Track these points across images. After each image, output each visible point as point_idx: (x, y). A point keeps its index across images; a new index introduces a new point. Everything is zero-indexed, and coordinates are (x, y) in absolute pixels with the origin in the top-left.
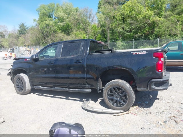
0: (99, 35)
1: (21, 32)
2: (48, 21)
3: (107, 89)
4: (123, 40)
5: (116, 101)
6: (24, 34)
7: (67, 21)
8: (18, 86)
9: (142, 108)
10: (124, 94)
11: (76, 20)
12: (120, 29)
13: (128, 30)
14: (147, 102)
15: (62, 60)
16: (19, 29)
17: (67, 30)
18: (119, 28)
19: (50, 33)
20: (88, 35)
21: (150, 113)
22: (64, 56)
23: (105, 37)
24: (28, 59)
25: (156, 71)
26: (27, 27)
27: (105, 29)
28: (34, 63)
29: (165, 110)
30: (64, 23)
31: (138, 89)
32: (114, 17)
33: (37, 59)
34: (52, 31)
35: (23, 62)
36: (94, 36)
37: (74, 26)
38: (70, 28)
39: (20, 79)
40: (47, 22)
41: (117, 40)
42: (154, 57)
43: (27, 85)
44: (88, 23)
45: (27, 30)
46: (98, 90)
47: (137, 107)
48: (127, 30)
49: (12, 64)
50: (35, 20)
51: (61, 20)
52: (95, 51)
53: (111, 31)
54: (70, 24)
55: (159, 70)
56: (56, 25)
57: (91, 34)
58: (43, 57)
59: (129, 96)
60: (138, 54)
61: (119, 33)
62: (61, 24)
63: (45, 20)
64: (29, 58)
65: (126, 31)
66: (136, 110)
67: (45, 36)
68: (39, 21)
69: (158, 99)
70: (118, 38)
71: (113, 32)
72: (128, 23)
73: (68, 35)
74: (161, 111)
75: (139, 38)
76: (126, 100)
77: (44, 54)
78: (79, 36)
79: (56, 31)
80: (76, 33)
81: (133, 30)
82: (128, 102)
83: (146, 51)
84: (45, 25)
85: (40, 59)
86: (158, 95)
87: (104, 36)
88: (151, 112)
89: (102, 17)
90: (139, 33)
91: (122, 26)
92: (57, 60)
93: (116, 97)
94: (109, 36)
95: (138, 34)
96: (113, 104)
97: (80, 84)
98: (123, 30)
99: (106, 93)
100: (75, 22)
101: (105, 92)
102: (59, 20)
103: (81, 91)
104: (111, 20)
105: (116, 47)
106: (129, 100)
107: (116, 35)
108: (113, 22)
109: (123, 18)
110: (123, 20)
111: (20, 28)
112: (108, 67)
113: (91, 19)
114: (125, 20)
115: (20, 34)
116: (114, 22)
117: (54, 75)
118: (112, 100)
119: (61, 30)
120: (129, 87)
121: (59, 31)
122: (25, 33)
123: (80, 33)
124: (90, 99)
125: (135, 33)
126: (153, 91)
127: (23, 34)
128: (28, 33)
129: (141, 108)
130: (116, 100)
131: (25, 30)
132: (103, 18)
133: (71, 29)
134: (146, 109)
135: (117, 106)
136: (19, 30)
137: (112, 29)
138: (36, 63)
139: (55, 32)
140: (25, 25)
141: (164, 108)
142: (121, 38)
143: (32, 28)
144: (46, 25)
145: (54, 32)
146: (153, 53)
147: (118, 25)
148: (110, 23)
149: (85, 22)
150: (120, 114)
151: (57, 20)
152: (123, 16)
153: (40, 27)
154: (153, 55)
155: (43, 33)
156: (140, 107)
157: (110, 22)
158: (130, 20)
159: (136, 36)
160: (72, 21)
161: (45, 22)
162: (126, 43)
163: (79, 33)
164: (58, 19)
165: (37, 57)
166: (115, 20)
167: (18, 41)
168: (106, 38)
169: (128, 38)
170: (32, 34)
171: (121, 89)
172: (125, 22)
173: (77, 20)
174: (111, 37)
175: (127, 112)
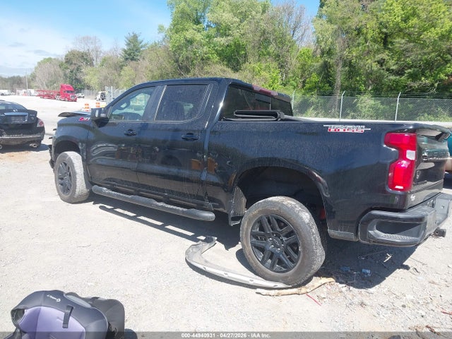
0: (314, 75)
1: (129, 55)
2: (191, 31)
3: (250, 220)
4: (377, 93)
5: (272, 256)
6: (135, 60)
7: (237, 34)
8: (62, 181)
9: (344, 285)
10: (291, 239)
11: (259, 34)
12: (371, 64)
13: (394, 68)
14: (368, 271)
15: (156, 128)
16: (126, 48)
17: (233, 57)
18: (369, 61)
19: (195, 62)
20: (287, 73)
21: (362, 304)
22: (163, 118)
23: (329, 82)
24: (85, 119)
25: (387, 186)
26: (143, 43)
27: (331, 61)
28: (97, 127)
29: (411, 305)
30: (229, 38)
31: (331, 232)
32: (359, 31)
33: (103, 119)
34: (199, 59)
35: (76, 125)
36: (302, 76)
37: (254, 47)
38: (243, 52)
39: (66, 164)
40: (189, 35)
41: (360, 93)
42: (385, 146)
43: (78, 180)
44: (290, 42)
45: (143, 51)
46: (230, 219)
47: (331, 279)
48: (391, 68)
49: (56, 127)
50: (161, 29)
51: (223, 30)
52: (236, 113)
53: (347, 68)
54: (243, 41)
55: (397, 187)
56: (209, 43)
57: (294, 72)
58: (120, 116)
59: (304, 248)
60: (341, 130)
61: (369, 74)
62: (222, 40)
63: (183, 29)
64: (88, 116)
65: (388, 70)
66: (325, 290)
67: (181, 68)
68: (171, 30)
69: (407, 268)
70: (363, 88)
71: (352, 72)
72: (397, 49)
73: (236, 70)
74: (398, 304)
75: (423, 91)
76: (296, 257)
77: (123, 109)
78: (263, 73)
79: (208, 59)
80: (256, 66)
81: (409, 70)
82: (299, 262)
83: (367, 125)
84: (183, 41)
85: (112, 120)
86: (411, 256)
87: (326, 78)
88: (366, 302)
89: (327, 30)
90: (423, 78)
91: (379, 56)
92: (144, 127)
93: (274, 243)
94: (339, 79)
95: (420, 80)
96: (263, 262)
97: (191, 195)
98: (382, 66)
99: (247, 229)
100: (257, 39)
101: (246, 227)
102: (218, 30)
103: (190, 214)
104: (350, 39)
105: (354, 111)
106: (303, 258)
107: (358, 78)
108: (356, 44)
109: (386, 34)
110: (386, 40)
111: (128, 44)
112: (260, 160)
113: (298, 34)
114: (389, 39)
115: (127, 59)
116: (359, 44)
117: (134, 165)
118: (262, 250)
119: (219, 55)
120: (307, 221)
121: (216, 58)
122: (139, 58)
123: (266, 67)
124: (216, 238)
125: (414, 77)
126: (372, 243)
127: (133, 59)
128: (144, 59)
129: (341, 286)
130: (272, 253)
131: (138, 50)
132: (330, 31)
133: (246, 56)
134: (355, 291)
135: (272, 267)
136: (125, 51)
137: (350, 62)
138: (101, 129)
139: (205, 60)
140: (140, 39)
141: (410, 297)
142: (370, 88)
143: (154, 48)
144: (186, 40)
145: (202, 59)
146: (384, 133)
147: (369, 53)
148: (346, 45)
149: (281, 41)
150: (272, 292)
151: (212, 31)
152: (384, 30)
153: (170, 45)
154: (382, 140)
155: (177, 61)
156: (341, 283)
157: (346, 43)
158: (403, 41)
159: (416, 85)
160: (250, 35)
161: (185, 33)
162: (382, 103)
163: (263, 66)
164: (215, 29)
165: (103, 115)
166: (361, 39)
167: (120, 75)
168: (331, 84)
169: (392, 90)
170: (151, 60)
171: (286, 225)
172: (390, 46)
173: (264, 32)
174: (346, 83)
175: (295, 290)
